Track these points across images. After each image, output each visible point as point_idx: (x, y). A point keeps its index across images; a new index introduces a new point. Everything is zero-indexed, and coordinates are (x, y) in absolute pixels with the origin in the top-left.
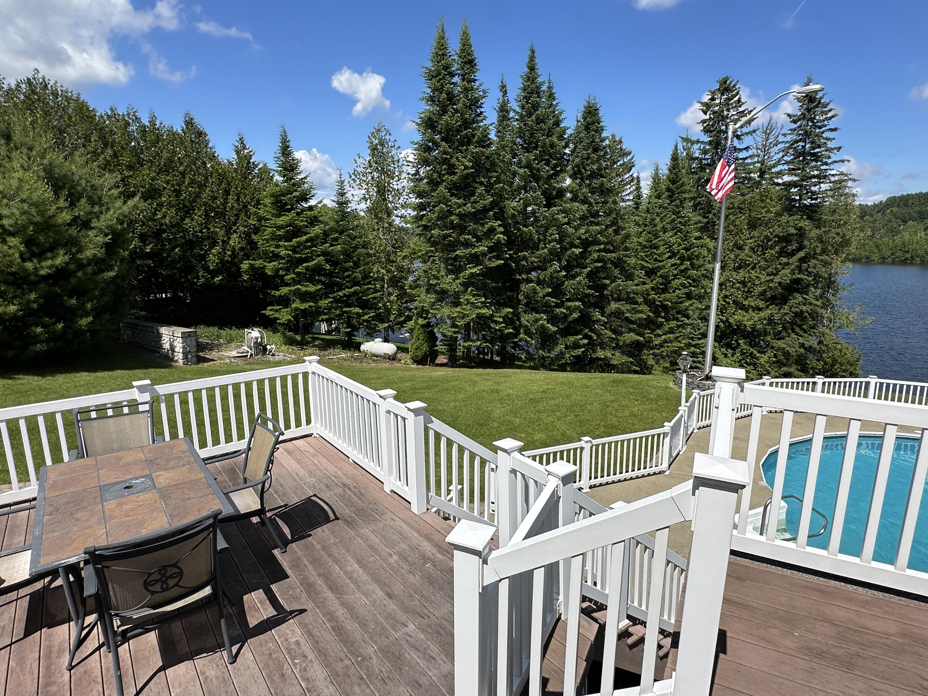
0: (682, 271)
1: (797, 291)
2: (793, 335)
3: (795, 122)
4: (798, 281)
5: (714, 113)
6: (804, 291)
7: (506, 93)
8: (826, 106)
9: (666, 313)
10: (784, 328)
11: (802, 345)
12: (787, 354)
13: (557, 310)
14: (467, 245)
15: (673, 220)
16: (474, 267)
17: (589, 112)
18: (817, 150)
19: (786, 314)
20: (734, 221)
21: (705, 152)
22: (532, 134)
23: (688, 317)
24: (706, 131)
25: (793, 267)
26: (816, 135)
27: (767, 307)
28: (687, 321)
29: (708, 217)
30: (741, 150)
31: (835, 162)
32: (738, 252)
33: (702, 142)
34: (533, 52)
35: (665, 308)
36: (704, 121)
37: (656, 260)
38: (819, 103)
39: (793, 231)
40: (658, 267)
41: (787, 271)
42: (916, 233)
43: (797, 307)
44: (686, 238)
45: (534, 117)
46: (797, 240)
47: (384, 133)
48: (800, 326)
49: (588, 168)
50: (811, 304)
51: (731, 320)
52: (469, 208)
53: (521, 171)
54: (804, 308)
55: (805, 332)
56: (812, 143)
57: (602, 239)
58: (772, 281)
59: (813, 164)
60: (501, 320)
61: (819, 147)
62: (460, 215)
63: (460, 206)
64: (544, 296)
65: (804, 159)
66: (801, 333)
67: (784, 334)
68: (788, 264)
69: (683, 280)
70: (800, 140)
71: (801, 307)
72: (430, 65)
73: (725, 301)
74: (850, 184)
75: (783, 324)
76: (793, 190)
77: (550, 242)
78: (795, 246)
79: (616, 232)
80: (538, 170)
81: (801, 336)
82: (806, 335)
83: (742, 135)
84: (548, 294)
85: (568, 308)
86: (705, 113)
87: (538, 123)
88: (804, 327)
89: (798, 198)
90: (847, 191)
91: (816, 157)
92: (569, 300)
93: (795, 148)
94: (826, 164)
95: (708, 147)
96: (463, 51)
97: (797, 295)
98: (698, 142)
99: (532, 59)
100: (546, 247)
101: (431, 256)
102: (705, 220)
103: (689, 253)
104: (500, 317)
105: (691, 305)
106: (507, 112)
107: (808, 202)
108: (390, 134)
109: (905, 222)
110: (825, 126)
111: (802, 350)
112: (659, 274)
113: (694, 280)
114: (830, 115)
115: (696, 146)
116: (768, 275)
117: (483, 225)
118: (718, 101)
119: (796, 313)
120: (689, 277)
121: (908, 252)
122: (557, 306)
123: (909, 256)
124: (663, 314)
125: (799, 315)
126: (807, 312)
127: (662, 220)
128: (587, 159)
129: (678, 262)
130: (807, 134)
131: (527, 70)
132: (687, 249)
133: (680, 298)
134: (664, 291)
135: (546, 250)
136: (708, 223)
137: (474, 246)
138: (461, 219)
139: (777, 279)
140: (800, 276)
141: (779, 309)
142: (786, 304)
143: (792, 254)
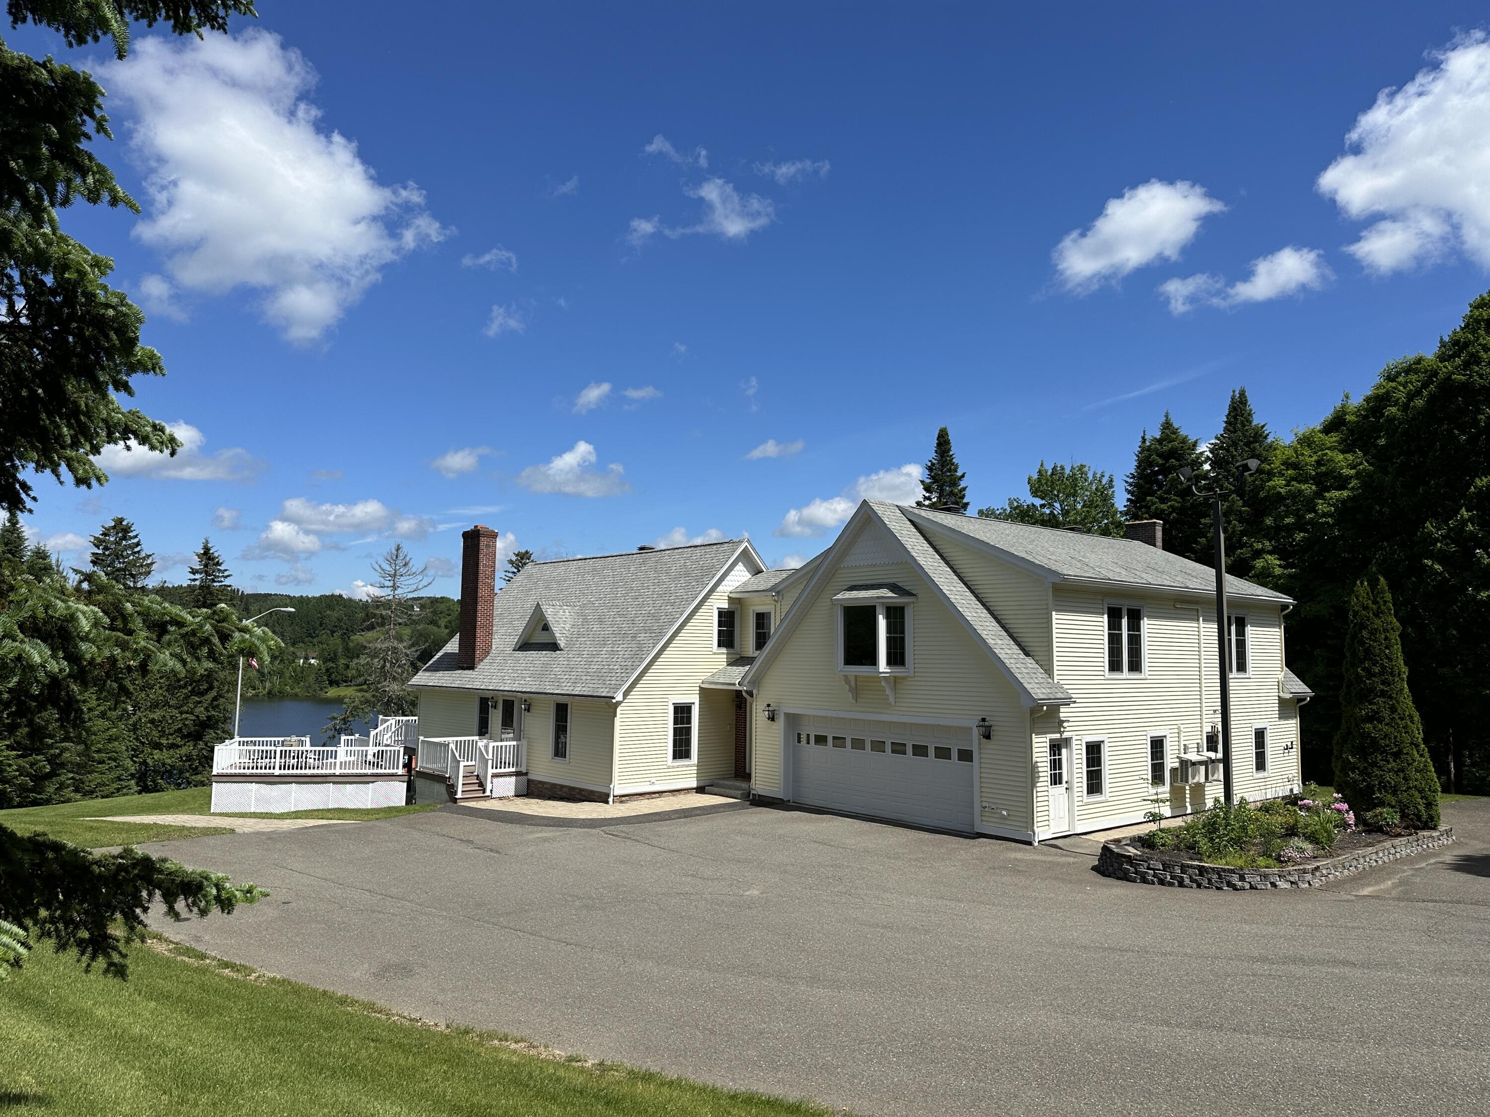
4: (209, 718)
5: (108, 549)
19: (202, 749)
25: (205, 705)
28: (114, 764)
32: (149, 691)
41: (200, 710)
43: (211, 742)
46: (206, 680)
51: (149, 761)
58: (186, 719)
67: (200, 768)
68: (200, 702)
69: (104, 722)
75: (199, 759)
78: (205, 686)
97: (211, 731)
113: (113, 721)
118: (113, 539)
120: (108, 718)
139: (190, 718)
140: (213, 713)
141: (195, 745)
142: (201, 739)
143: (202, 694)
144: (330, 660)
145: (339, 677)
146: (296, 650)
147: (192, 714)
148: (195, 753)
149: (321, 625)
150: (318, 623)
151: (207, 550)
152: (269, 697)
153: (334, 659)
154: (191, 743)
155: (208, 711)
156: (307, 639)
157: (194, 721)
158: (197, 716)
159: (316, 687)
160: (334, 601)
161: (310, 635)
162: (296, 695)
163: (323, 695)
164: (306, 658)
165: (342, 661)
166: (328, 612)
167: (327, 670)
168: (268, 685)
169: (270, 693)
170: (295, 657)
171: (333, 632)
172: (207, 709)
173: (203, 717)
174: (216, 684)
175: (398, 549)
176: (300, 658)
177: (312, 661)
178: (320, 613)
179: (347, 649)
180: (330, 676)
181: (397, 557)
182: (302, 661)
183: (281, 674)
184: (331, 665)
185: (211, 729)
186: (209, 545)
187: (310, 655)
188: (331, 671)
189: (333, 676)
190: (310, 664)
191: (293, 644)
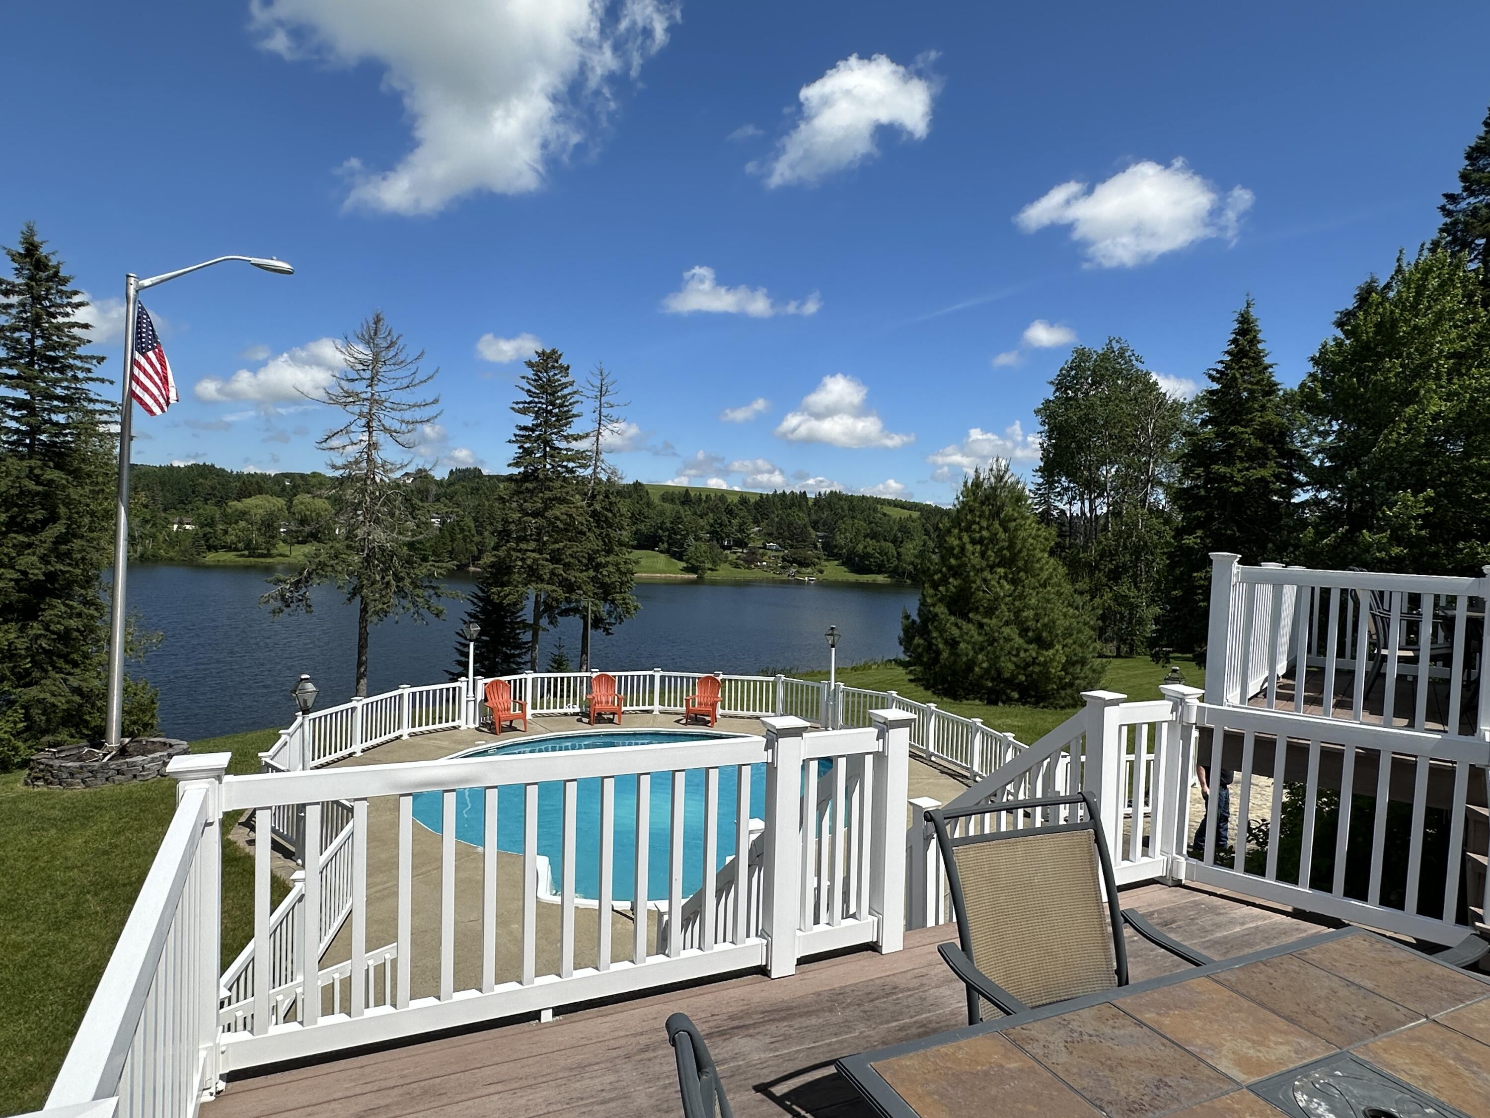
1: (53, 594)
2: (52, 673)
4: (51, 577)
6: (66, 593)
8: (65, 281)
10: (37, 663)
11: (78, 691)
12: (48, 709)
18: (57, 353)
19: (37, 637)
25: (41, 551)
26: (56, 328)
31: (94, 379)
38: (56, 274)
39: (32, 486)
41: (30, 559)
43: (59, 623)
46: (40, 503)
48: (65, 657)
50: (80, 615)
54: (73, 623)
55: (75, 665)
56: (46, 338)
59: (54, 375)
61: (60, 347)
65: (34, 363)
66: (68, 667)
67: (36, 674)
68: (29, 545)
70: (24, 329)
71: (66, 622)
75: (32, 656)
78: (38, 515)
81: (69, 674)
88: (75, 656)
91: (58, 365)
94: (77, 379)
97: (57, 602)
107: (45, 437)
110: (67, 315)
111: (77, 699)
114: (75, 299)
119: (57, 634)
125: (65, 637)
126: (78, 630)
130: (35, 321)
140: (58, 567)
141: (22, 630)
142: (35, 618)
143: (34, 529)
144: (206, 525)
145: (217, 542)
146: (168, 516)
147: (13, 568)
149: (193, 492)
150: (190, 490)
151: (32, 247)
152: (141, 561)
153: (212, 524)
154: (13, 626)
155: (48, 563)
156: (178, 506)
157: (17, 581)
158: (24, 573)
159: (193, 551)
160: (205, 471)
161: (182, 502)
162: (171, 559)
163: (201, 560)
164: (181, 523)
165: (220, 527)
166: (201, 480)
167: (205, 535)
168: (139, 548)
170: (169, 521)
171: (206, 500)
172: (44, 559)
173: (37, 574)
174: (62, 510)
175: (377, 321)
176: (174, 524)
177: (188, 527)
178: (193, 481)
179: (225, 515)
180: (207, 541)
181: (376, 334)
182: (175, 527)
183: (154, 537)
184: (208, 529)
185: (59, 597)
186: (37, 239)
187: (185, 521)
188: (209, 535)
189: (211, 541)
190: (185, 529)
191: (165, 510)
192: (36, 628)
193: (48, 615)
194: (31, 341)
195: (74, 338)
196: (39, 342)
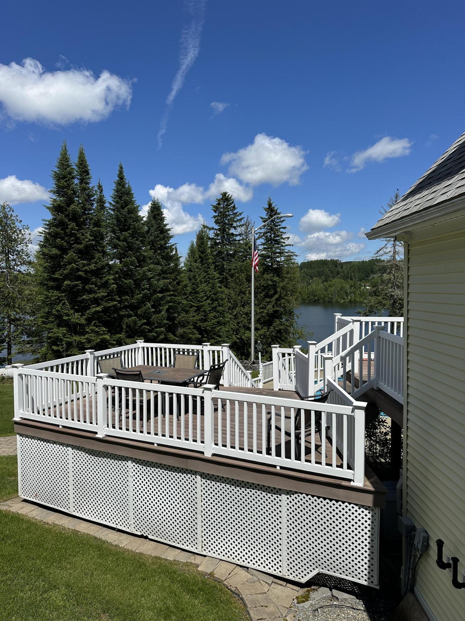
0: (213, 308)
1: (277, 317)
3: (264, 222)
4: (276, 312)
5: (221, 212)
6: (280, 317)
7: (102, 191)
8: (279, 214)
9: (207, 335)
10: (272, 340)
13: (151, 334)
14: (91, 291)
15: (205, 277)
16: (96, 307)
17: (155, 208)
18: (277, 238)
19: (272, 331)
20: (239, 277)
21: (217, 235)
22: (125, 220)
23: (220, 336)
24: (217, 222)
25: (273, 304)
26: (277, 230)
27: (262, 328)
28: (220, 339)
29: (223, 275)
30: (236, 235)
31: (287, 245)
32: (243, 295)
33: (215, 229)
34: (121, 168)
35: (206, 331)
36: (215, 217)
37: (199, 301)
38: (276, 212)
39: (270, 283)
40: (201, 305)
41: (270, 306)
42: (318, 284)
43: (278, 327)
44: (213, 287)
45: (126, 209)
46: (273, 288)
47: (9, 210)
48: (280, 338)
49: (158, 243)
50: (284, 325)
51: (243, 337)
52: (92, 267)
53: (121, 243)
54: (281, 327)
55: (283, 341)
56: (274, 234)
57: (171, 288)
58: (263, 312)
59: (276, 246)
60: (115, 342)
61: (278, 236)
62: (86, 272)
63: (84, 265)
64: (142, 325)
65: (271, 243)
68: (270, 302)
69: (214, 314)
70: (269, 232)
72: (56, 170)
73: (238, 326)
74: (294, 257)
75: (272, 338)
76: (268, 260)
77: (143, 290)
78: (272, 292)
79: (178, 284)
80: (132, 243)
82: (284, 343)
83: (237, 226)
84: (144, 324)
85: (156, 332)
86: (215, 212)
87: (129, 214)
88: (283, 338)
89: (270, 264)
90: (293, 261)
91: (278, 242)
92: (156, 327)
93: (266, 236)
94: (282, 246)
95: (218, 232)
96: (81, 164)
97: (277, 320)
98: (213, 229)
99: (121, 172)
100: (140, 293)
101: (62, 300)
102: (222, 276)
103: (216, 296)
104: (114, 340)
105: (221, 329)
106: (104, 203)
107: (275, 266)
108: (13, 211)
109: (312, 278)
110: (280, 225)
112: (201, 310)
113: (221, 313)
114: (282, 219)
115: (212, 231)
116: (260, 308)
117: (101, 278)
118: (222, 206)
119: (277, 330)
120: (218, 312)
121: (316, 296)
122: (150, 331)
123: (316, 298)
124: (206, 335)
125: (279, 331)
126: (283, 330)
127: (199, 276)
128: (157, 237)
129: (211, 302)
130: (272, 229)
131: (118, 179)
132: (215, 294)
133: (214, 324)
134: (205, 320)
135: (141, 295)
136: (223, 278)
137: (96, 292)
138: (86, 274)
139: (265, 311)
140: (277, 309)
141: (268, 329)
142: (271, 325)
143: (272, 296)
146: (361, 283)
148: (268, 333)
149: (372, 272)
151: (270, 205)
155: (274, 307)
156: (365, 278)
158: (269, 311)
161: (367, 276)
162: (359, 302)
164: (365, 286)
168: (349, 297)
169: (350, 301)
170: (361, 285)
173: (272, 311)
177: (368, 288)
178: (371, 266)
182: (363, 287)
183: (355, 293)
186: (271, 202)
187: (367, 284)
191: (360, 281)
192: (272, 328)
193: (274, 324)
194: (271, 236)
195: (281, 232)
196: (272, 236)
